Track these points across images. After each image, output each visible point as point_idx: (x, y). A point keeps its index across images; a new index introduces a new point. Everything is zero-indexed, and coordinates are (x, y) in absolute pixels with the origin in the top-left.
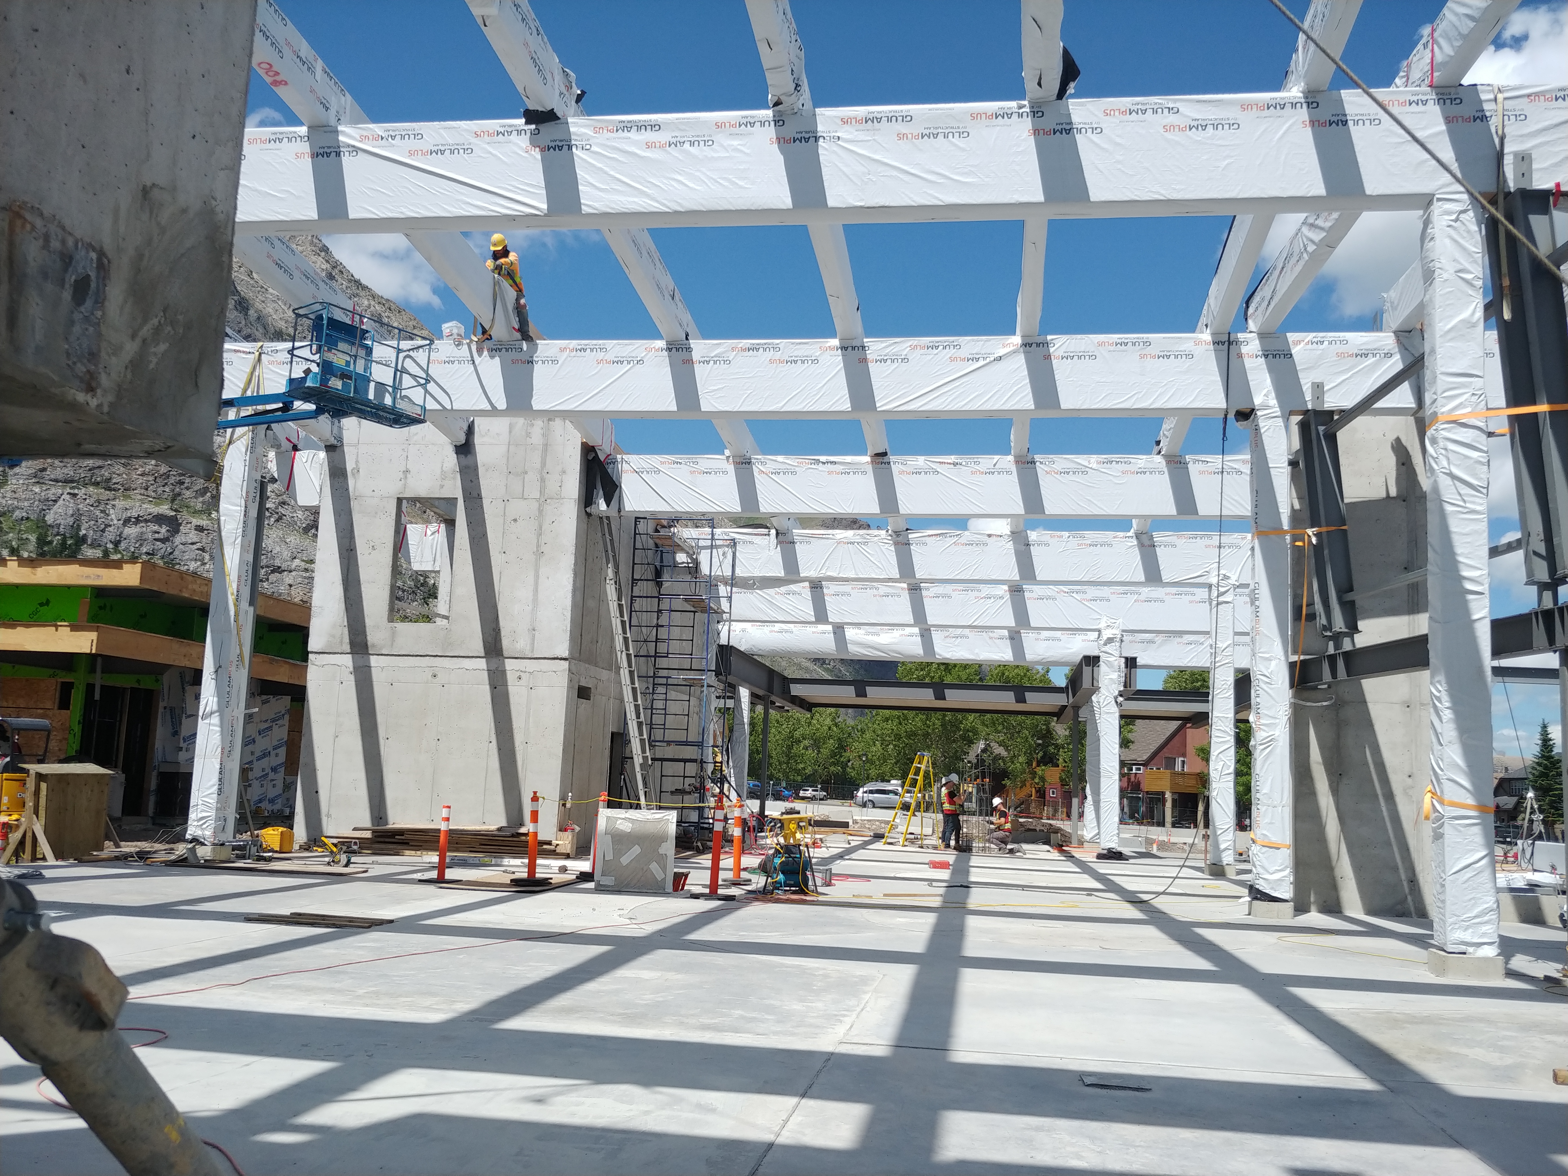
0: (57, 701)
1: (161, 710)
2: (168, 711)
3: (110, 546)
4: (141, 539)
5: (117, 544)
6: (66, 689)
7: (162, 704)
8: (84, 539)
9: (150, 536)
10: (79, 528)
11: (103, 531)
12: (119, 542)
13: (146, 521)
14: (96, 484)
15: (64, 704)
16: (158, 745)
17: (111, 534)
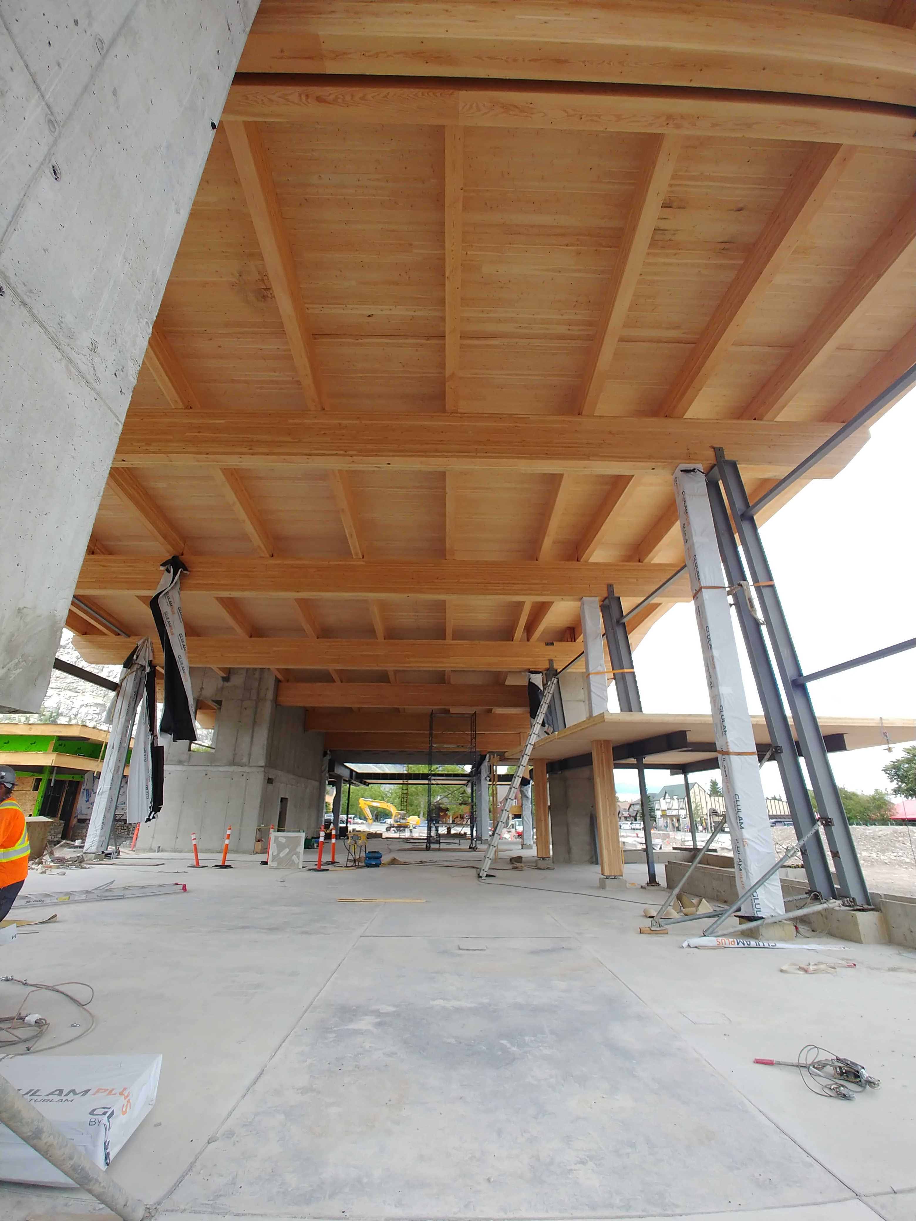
0: (32, 787)
1: (82, 790)
2: (85, 791)
3: (73, 717)
4: (87, 714)
5: (76, 715)
6: (38, 781)
7: (83, 788)
8: (61, 714)
9: (92, 712)
10: (59, 709)
11: (70, 710)
12: (78, 714)
13: (91, 706)
14: (70, 690)
15: (36, 788)
16: (79, 806)
17: (74, 711)
